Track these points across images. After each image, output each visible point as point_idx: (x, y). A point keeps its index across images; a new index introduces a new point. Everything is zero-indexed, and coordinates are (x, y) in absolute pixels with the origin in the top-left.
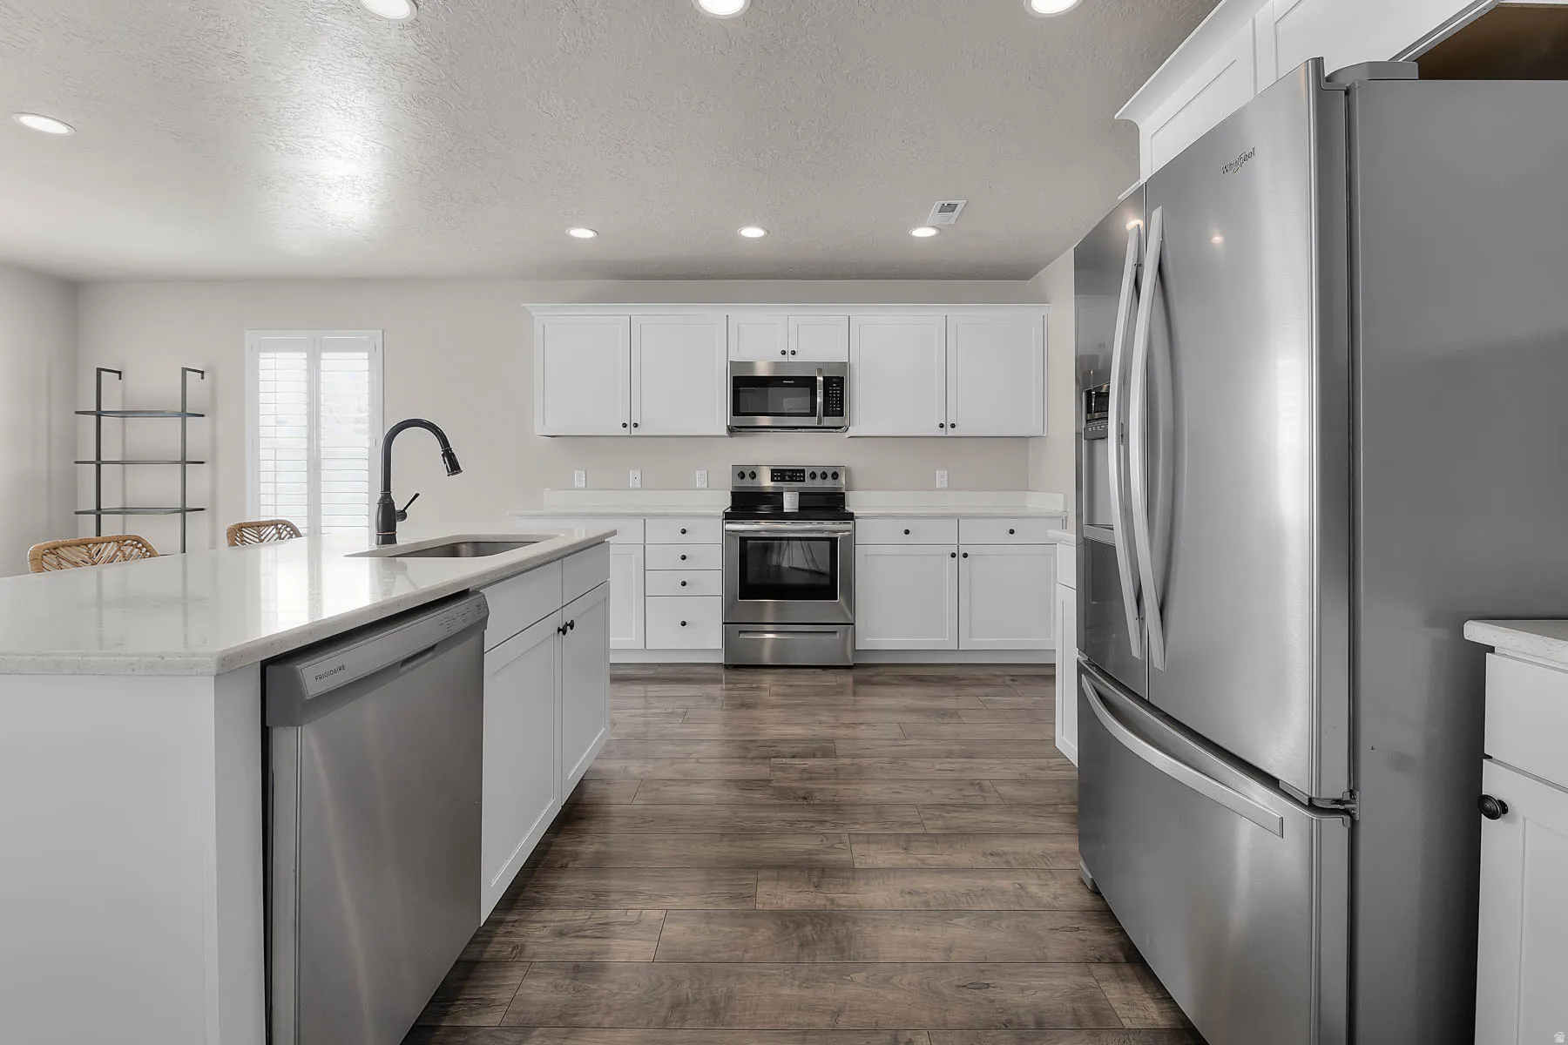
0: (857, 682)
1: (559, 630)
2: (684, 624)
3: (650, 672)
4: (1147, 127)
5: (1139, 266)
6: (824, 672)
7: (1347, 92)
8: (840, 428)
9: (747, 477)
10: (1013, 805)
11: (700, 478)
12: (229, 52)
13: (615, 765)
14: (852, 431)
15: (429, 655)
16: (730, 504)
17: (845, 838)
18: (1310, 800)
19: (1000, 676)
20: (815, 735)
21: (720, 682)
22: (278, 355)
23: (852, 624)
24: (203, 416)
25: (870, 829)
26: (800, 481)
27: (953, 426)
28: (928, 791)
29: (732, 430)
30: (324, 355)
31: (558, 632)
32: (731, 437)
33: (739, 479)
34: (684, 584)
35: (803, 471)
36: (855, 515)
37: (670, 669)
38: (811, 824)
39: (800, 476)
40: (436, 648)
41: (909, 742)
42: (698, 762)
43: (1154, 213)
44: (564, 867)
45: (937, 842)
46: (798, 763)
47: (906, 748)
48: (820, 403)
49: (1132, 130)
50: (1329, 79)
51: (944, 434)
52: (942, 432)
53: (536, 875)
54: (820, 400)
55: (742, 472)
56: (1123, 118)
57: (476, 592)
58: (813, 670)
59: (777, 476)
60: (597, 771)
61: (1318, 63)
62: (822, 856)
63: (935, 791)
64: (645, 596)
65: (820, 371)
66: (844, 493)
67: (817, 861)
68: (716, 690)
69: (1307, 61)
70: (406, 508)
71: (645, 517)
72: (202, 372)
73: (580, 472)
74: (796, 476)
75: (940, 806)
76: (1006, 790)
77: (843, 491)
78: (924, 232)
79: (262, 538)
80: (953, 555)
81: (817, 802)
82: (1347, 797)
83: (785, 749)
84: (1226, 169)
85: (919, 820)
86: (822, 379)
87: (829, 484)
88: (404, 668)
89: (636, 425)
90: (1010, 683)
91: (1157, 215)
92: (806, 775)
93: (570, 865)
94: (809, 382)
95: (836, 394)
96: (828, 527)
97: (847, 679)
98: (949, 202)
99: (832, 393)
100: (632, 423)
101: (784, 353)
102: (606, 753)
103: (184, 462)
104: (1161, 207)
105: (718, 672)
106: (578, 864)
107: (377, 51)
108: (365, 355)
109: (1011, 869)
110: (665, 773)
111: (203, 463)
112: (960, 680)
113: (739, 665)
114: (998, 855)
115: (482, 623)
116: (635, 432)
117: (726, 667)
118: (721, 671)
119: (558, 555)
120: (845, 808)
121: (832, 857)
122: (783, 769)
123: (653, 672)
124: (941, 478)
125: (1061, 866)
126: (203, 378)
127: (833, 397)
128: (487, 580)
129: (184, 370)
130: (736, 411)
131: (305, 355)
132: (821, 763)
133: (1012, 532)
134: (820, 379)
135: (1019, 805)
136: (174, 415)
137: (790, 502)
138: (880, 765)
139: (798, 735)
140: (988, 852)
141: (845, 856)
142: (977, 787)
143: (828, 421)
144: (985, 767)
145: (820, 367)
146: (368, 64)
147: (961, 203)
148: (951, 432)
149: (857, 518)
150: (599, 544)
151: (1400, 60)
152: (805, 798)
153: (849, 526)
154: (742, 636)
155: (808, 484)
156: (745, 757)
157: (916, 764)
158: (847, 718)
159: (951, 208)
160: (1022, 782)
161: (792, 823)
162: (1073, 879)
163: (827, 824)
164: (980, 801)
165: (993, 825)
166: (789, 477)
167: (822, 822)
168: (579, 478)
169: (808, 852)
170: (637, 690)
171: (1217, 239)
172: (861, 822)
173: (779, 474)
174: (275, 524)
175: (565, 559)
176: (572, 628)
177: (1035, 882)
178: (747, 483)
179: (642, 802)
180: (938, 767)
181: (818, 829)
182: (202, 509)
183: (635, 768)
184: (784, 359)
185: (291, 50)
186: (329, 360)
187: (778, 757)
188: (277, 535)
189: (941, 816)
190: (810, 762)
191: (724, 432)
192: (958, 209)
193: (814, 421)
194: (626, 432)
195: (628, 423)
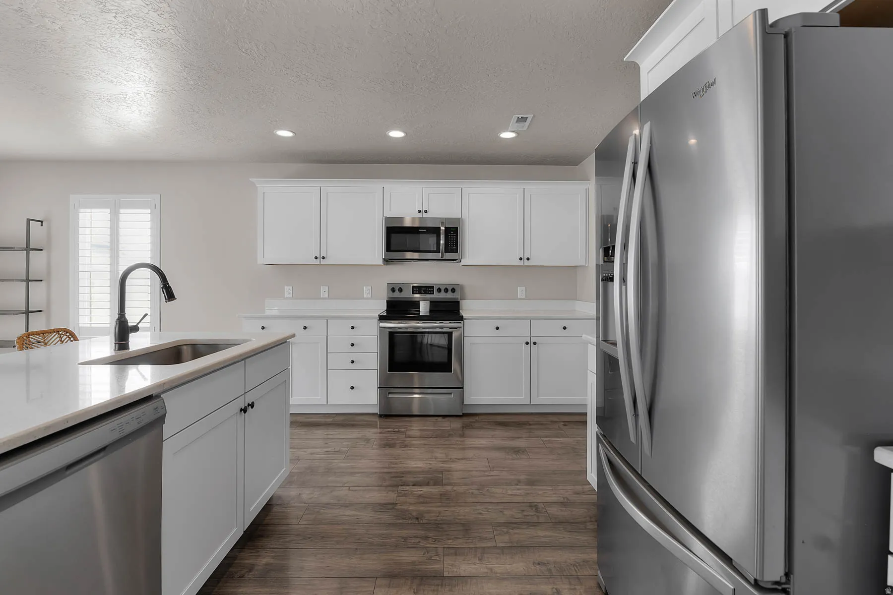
0: (465, 427)
1: (241, 410)
2: (352, 388)
3: (330, 420)
4: (645, 66)
5: (635, 163)
6: (444, 420)
7: (786, 36)
8: (456, 260)
9: (397, 291)
10: (557, 523)
11: (367, 292)
12: (16, 7)
13: (293, 492)
14: (464, 262)
15: (102, 454)
16: (385, 308)
17: (440, 550)
18: (756, 580)
19: (556, 422)
20: (431, 468)
21: (374, 426)
22: (93, 210)
23: (462, 388)
24: (42, 250)
25: (459, 543)
26: (431, 294)
27: (528, 259)
28: (501, 512)
29: (387, 261)
30: (122, 211)
31: (241, 411)
32: (387, 265)
33: (392, 292)
34: (353, 362)
35: (433, 287)
36: (464, 317)
37: (342, 418)
38: (417, 540)
39: (431, 291)
40: (107, 449)
41: (492, 473)
42: (349, 490)
43: (645, 126)
44: (242, 577)
45: (503, 554)
46: (416, 490)
47: (489, 478)
48: (443, 244)
49: (635, 68)
50: (772, 25)
51: (522, 264)
52: (521, 263)
53: (220, 584)
54: (442, 242)
55: (393, 288)
56: (629, 60)
57: (158, 396)
58: (436, 418)
59: (416, 290)
60: (280, 497)
61: (764, 13)
62: (423, 567)
63: (506, 512)
64: (327, 370)
65: (442, 223)
66: (459, 302)
67: (419, 571)
68: (372, 433)
69: (755, 12)
70: (138, 324)
71: (327, 319)
72: (42, 222)
73: (289, 287)
74: (428, 291)
75: (509, 524)
76: (554, 511)
77: (459, 300)
78: (508, 135)
79: (46, 342)
80: (527, 343)
81: (425, 521)
82: (784, 580)
83: (410, 479)
84: (695, 94)
85: (492, 536)
86: (444, 228)
87: (449, 296)
88: (68, 472)
89: (324, 258)
90: (562, 427)
91: (647, 127)
92: (421, 500)
93: (246, 576)
94: (436, 231)
95: (453, 238)
96: (447, 324)
97: (456, 424)
98: (522, 116)
99: (451, 238)
100: (321, 256)
101: (419, 211)
102: (288, 482)
103: (28, 280)
104: (649, 122)
105: (374, 420)
106: (251, 575)
107: (119, 8)
108: (149, 211)
109: (551, 577)
110: (325, 499)
111: (41, 281)
112: (530, 425)
113: (388, 414)
114: (544, 564)
115: (161, 420)
116: (323, 262)
117: (381, 416)
118: (377, 419)
119: (242, 358)
120: (444, 526)
121: (430, 567)
122: (405, 495)
123: (331, 420)
124: (521, 291)
125: (586, 573)
126: (42, 225)
127: (451, 240)
128: (166, 387)
129: (29, 220)
130: (389, 249)
131: (108, 211)
132: (431, 490)
133: (565, 328)
134: (443, 228)
135: (561, 522)
136: (22, 249)
137: (424, 308)
138: (471, 491)
139: (421, 468)
140: (536, 562)
141: (437, 567)
142: (534, 509)
143: (448, 256)
144: (541, 492)
145: (443, 221)
146: (115, 17)
147: (530, 116)
148: (527, 263)
149: (465, 319)
150: (284, 343)
151: (827, 12)
152: (417, 519)
153: (460, 325)
154: (390, 396)
155: (436, 296)
156: (381, 486)
157: (493, 490)
158: (455, 454)
159: (524, 119)
160: (565, 504)
161: (405, 539)
162: (592, 583)
163: (430, 540)
164: (535, 519)
165: (543, 540)
166: (424, 291)
167: (427, 538)
168: (288, 291)
169: (413, 563)
170: (320, 433)
171: (693, 141)
172: (452, 537)
173: (418, 289)
174: (57, 331)
175: (246, 360)
176: (252, 407)
177: (567, 586)
178: (397, 295)
179: (305, 523)
180: (510, 492)
181: (423, 543)
182: (41, 311)
183: (307, 495)
184: (420, 215)
185: (59, 7)
186: (126, 215)
187: (404, 485)
188: (58, 339)
189: (507, 532)
190: (425, 489)
191: (381, 262)
192: (529, 120)
193: (439, 256)
194: (317, 262)
195: (318, 256)
